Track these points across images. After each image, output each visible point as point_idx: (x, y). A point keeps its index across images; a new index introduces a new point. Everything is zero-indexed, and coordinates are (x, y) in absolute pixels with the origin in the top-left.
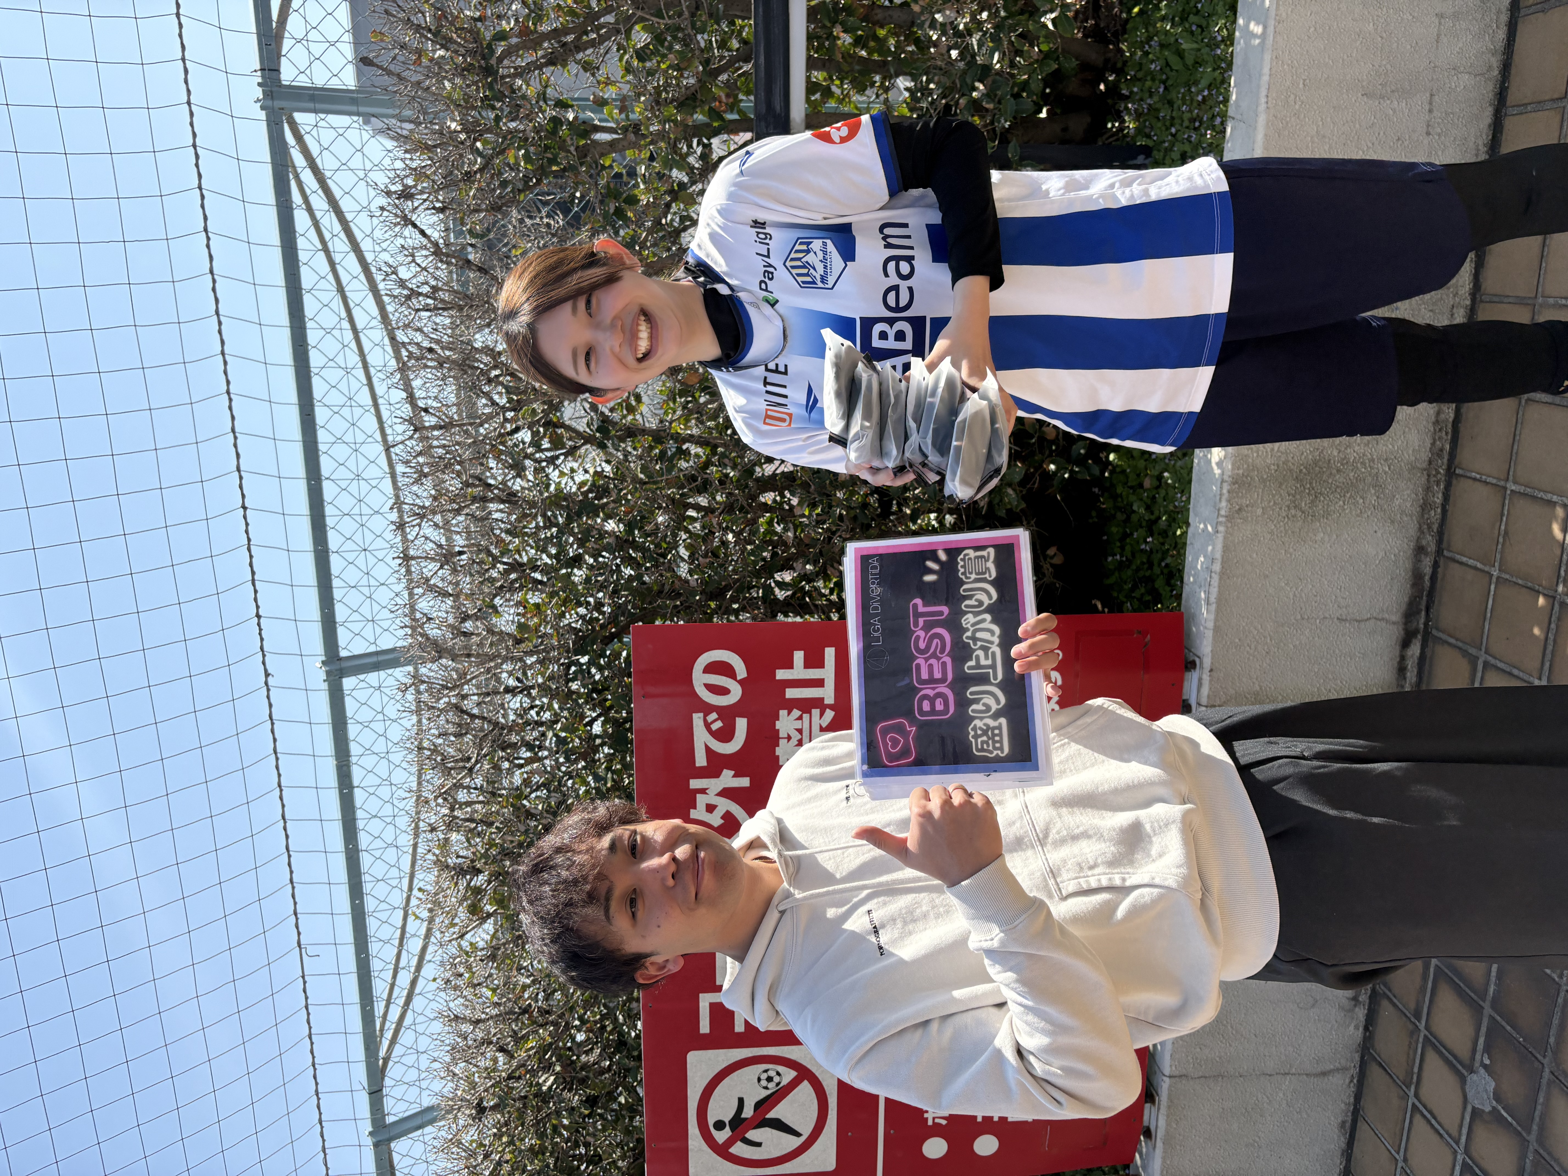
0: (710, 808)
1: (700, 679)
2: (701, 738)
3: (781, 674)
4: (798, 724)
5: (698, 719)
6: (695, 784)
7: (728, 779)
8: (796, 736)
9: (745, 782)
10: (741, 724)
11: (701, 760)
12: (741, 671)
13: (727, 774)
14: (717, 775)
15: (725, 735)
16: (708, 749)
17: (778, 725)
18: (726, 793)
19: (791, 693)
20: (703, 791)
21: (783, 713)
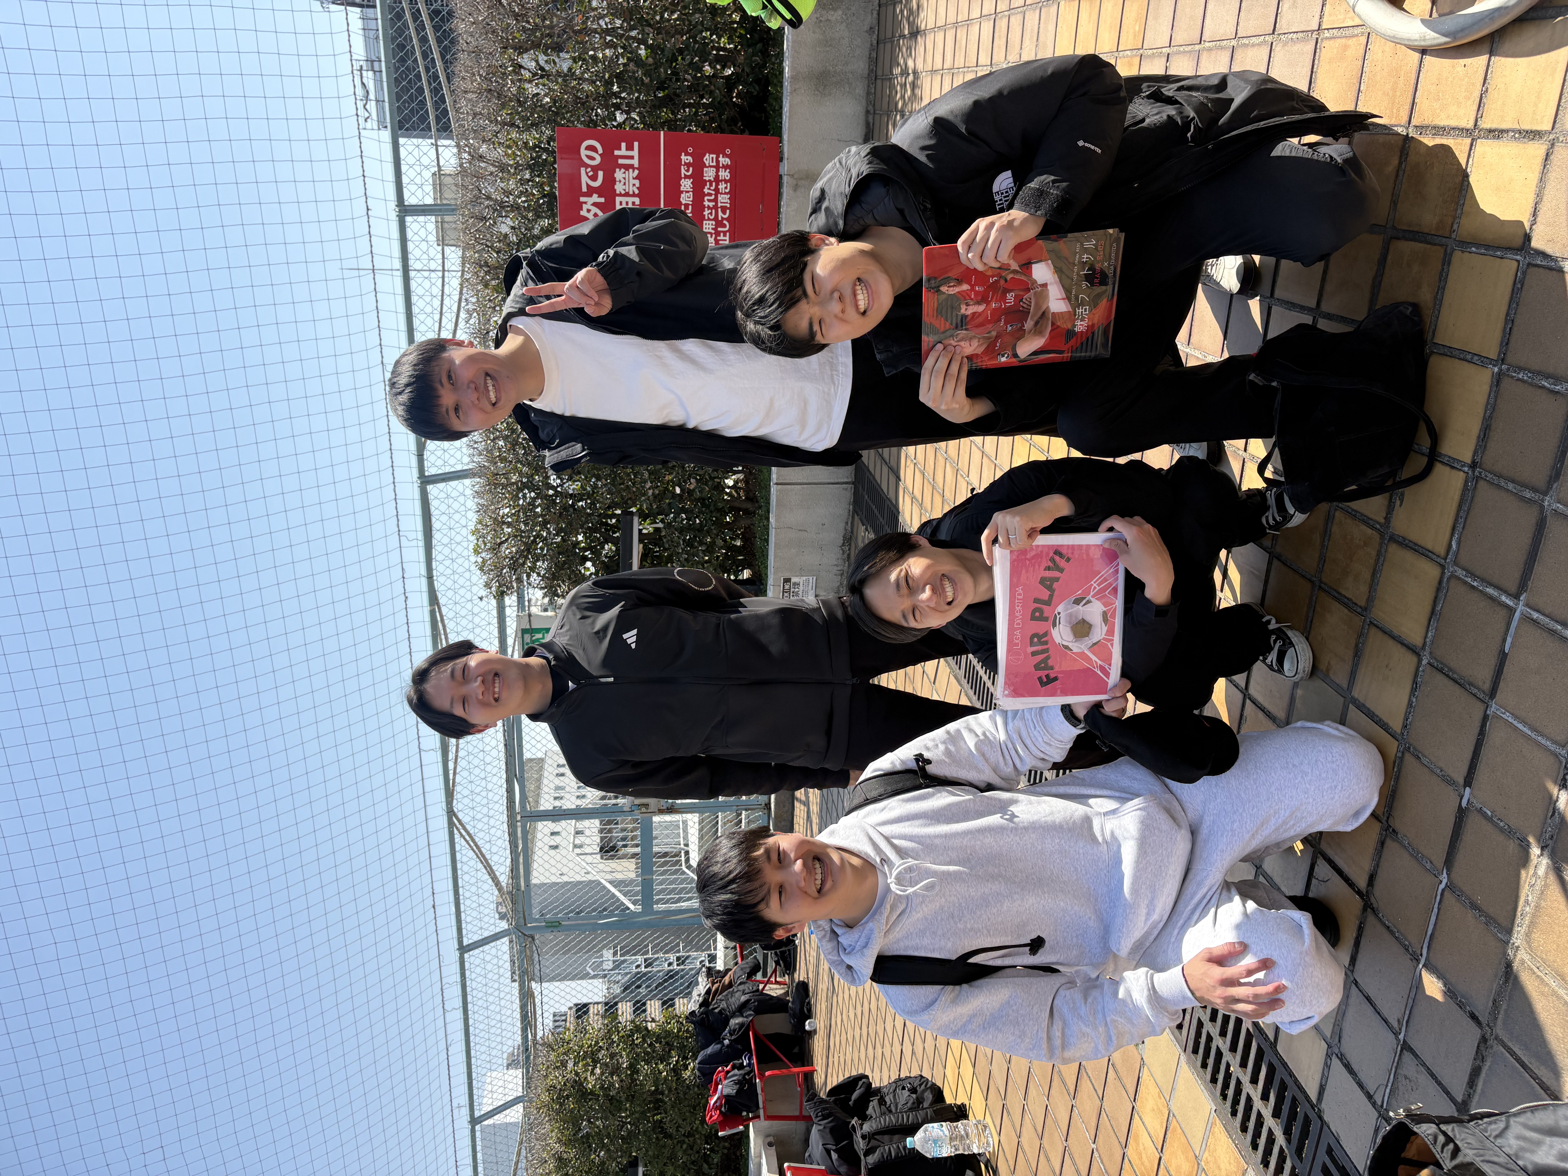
0: (589, 211)
1: (584, 153)
2: (584, 179)
3: (617, 153)
4: (624, 175)
5: (583, 170)
6: (582, 199)
7: (595, 198)
8: (623, 181)
9: (602, 200)
10: (601, 174)
11: (584, 189)
12: (600, 151)
13: (595, 196)
14: (591, 196)
15: (594, 178)
16: (587, 184)
17: (616, 175)
18: (595, 204)
19: (621, 161)
20: (585, 203)
21: (617, 170)
